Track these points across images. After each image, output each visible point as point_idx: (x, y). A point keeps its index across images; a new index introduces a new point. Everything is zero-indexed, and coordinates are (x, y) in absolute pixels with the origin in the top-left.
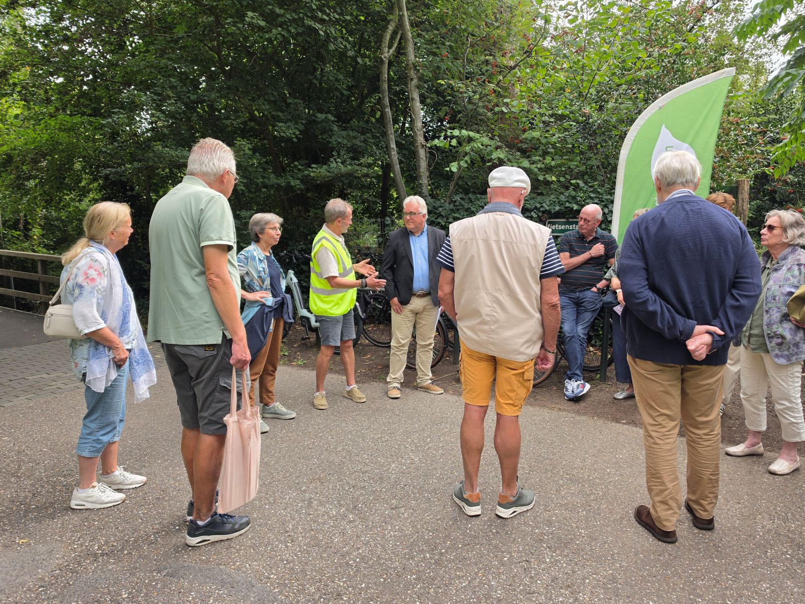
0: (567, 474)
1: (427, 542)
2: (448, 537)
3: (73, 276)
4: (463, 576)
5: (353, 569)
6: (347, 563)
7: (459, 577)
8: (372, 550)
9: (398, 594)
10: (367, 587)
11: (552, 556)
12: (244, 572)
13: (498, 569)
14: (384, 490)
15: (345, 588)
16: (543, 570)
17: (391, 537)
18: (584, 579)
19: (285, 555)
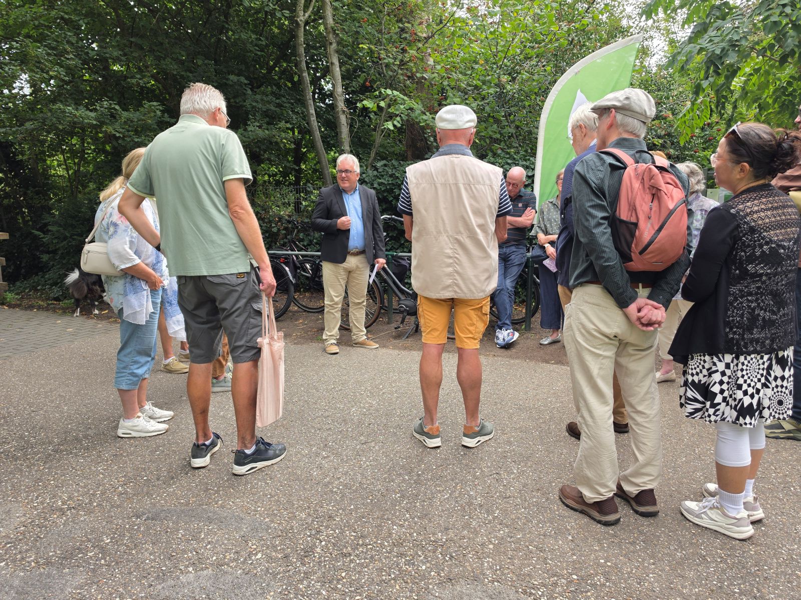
0: (515, 405)
1: (403, 467)
2: (422, 461)
3: (108, 215)
4: (443, 491)
5: (338, 495)
6: (332, 491)
7: (440, 492)
8: (352, 479)
9: (387, 510)
10: (356, 508)
11: (518, 468)
12: (230, 509)
13: (473, 482)
14: (350, 429)
15: (334, 510)
16: (513, 479)
17: (368, 466)
18: (550, 483)
19: (267, 490)
